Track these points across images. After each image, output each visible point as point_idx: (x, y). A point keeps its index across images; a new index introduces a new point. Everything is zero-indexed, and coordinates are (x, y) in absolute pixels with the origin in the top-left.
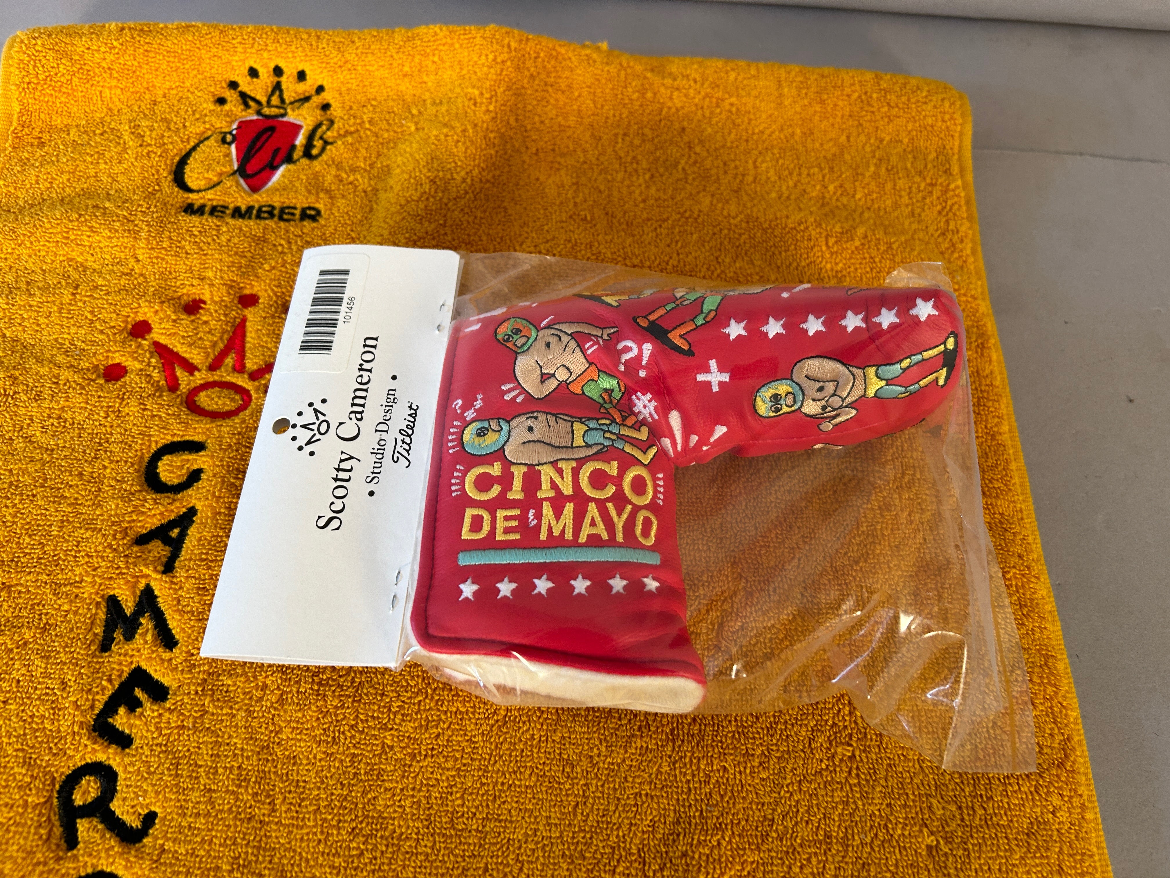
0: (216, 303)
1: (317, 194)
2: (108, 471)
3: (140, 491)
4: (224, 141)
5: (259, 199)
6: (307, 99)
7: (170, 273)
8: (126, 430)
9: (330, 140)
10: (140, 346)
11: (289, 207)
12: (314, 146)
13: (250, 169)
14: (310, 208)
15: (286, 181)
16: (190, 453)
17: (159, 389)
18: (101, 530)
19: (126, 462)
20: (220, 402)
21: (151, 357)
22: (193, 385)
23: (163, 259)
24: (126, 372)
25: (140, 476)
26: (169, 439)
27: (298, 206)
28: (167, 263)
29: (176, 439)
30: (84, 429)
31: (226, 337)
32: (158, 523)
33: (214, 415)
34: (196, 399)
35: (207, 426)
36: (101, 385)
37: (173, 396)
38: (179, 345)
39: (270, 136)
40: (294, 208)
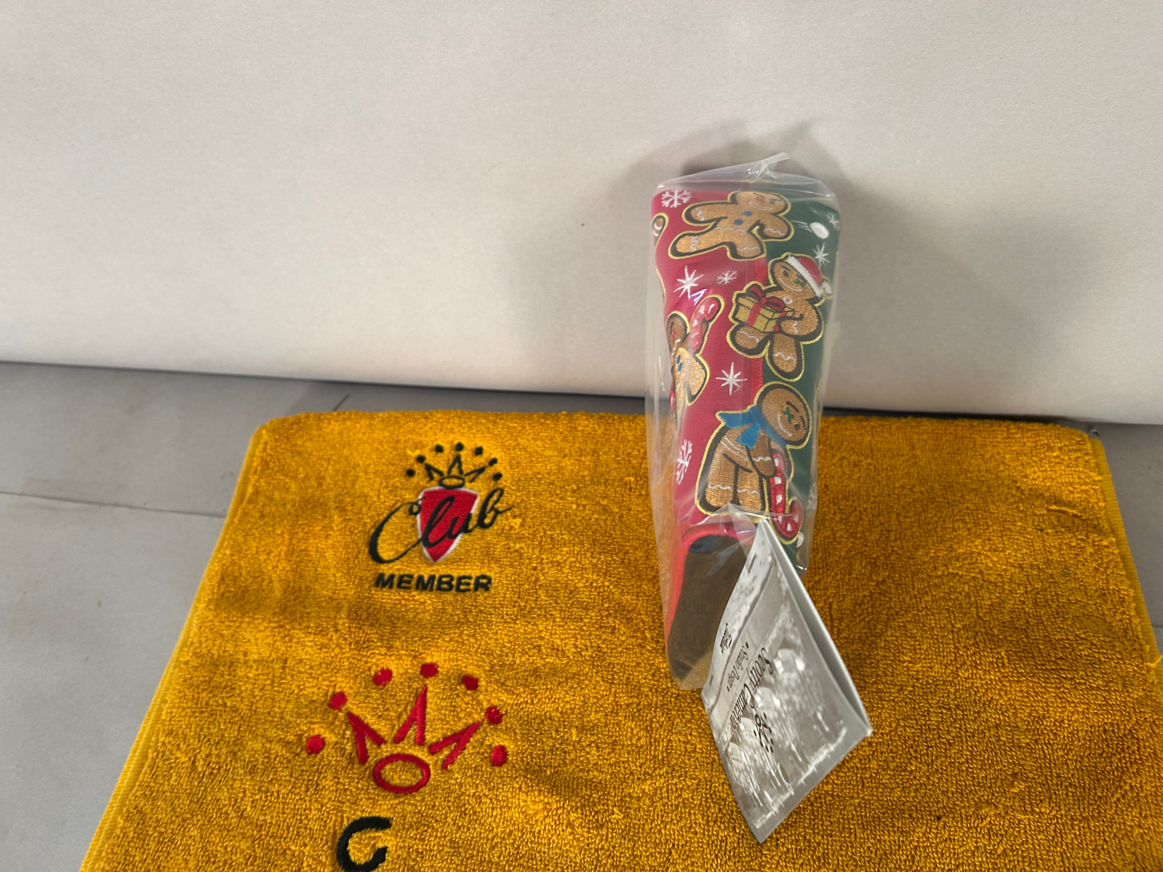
0: (401, 675)
1: (489, 563)
2: (306, 848)
4: (411, 512)
5: (439, 569)
6: (481, 471)
7: (364, 644)
8: (322, 806)
9: (501, 510)
10: (336, 717)
11: (464, 577)
12: (487, 516)
13: (432, 538)
14: (483, 577)
15: (462, 550)
16: (377, 830)
19: (322, 839)
20: (403, 777)
22: (379, 757)
24: (324, 744)
25: (332, 854)
26: (359, 815)
27: (474, 576)
29: (365, 815)
30: (287, 803)
31: (409, 708)
33: (399, 790)
34: (382, 772)
35: (391, 802)
36: (304, 759)
37: (363, 768)
38: (369, 717)
39: (450, 505)
40: (470, 578)
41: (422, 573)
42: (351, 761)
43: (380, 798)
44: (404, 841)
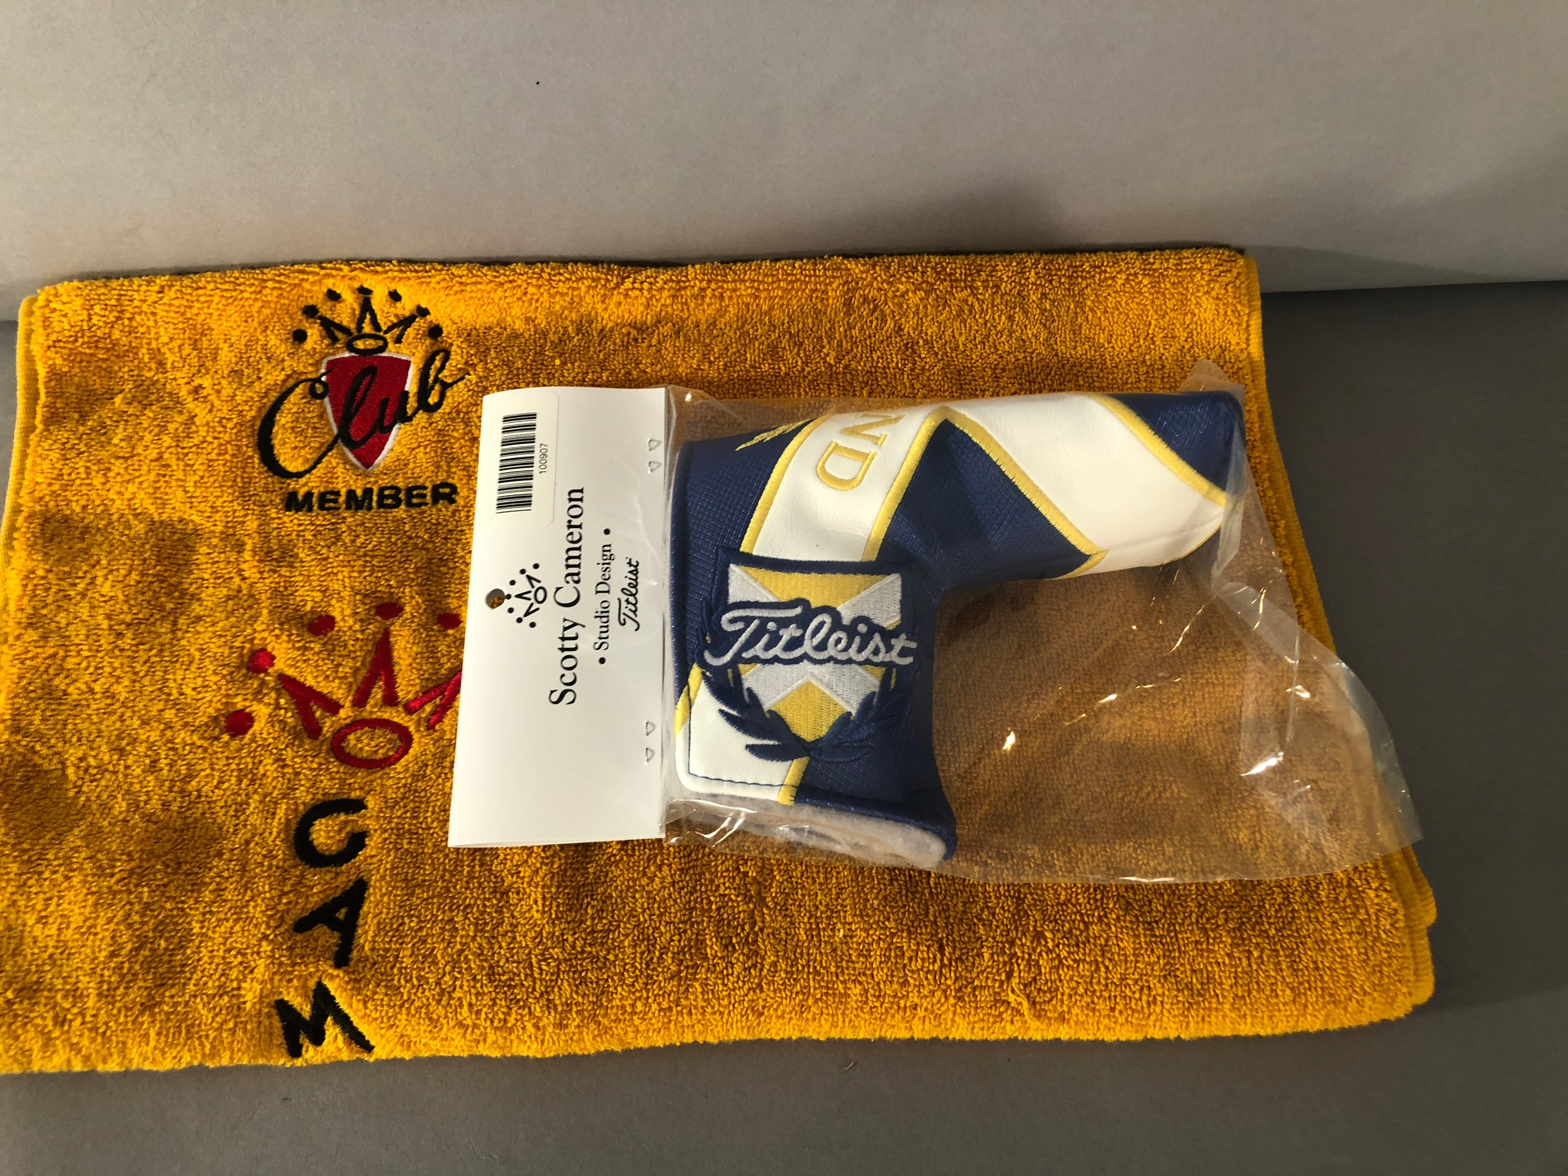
3: (294, 866)
4: (314, 394)
6: (407, 323)
10: (263, 683)
11: (416, 487)
12: (430, 392)
13: (354, 434)
14: (442, 485)
15: (402, 448)
16: (347, 814)
17: (298, 736)
20: (373, 745)
21: (280, 696)
22: (337, 726)
24: (252, 720)
27: (428, 483)
31: (368, 659)
33: (371, 764)
34: (344, 744)
36: (227, 743)
37: (317, 743)
38: (309, 678)
39: (372, 381)
40: (424, 487)
41: (351, 487)
42: (296, 736)
43: (349, 775)
44: (390, 822)
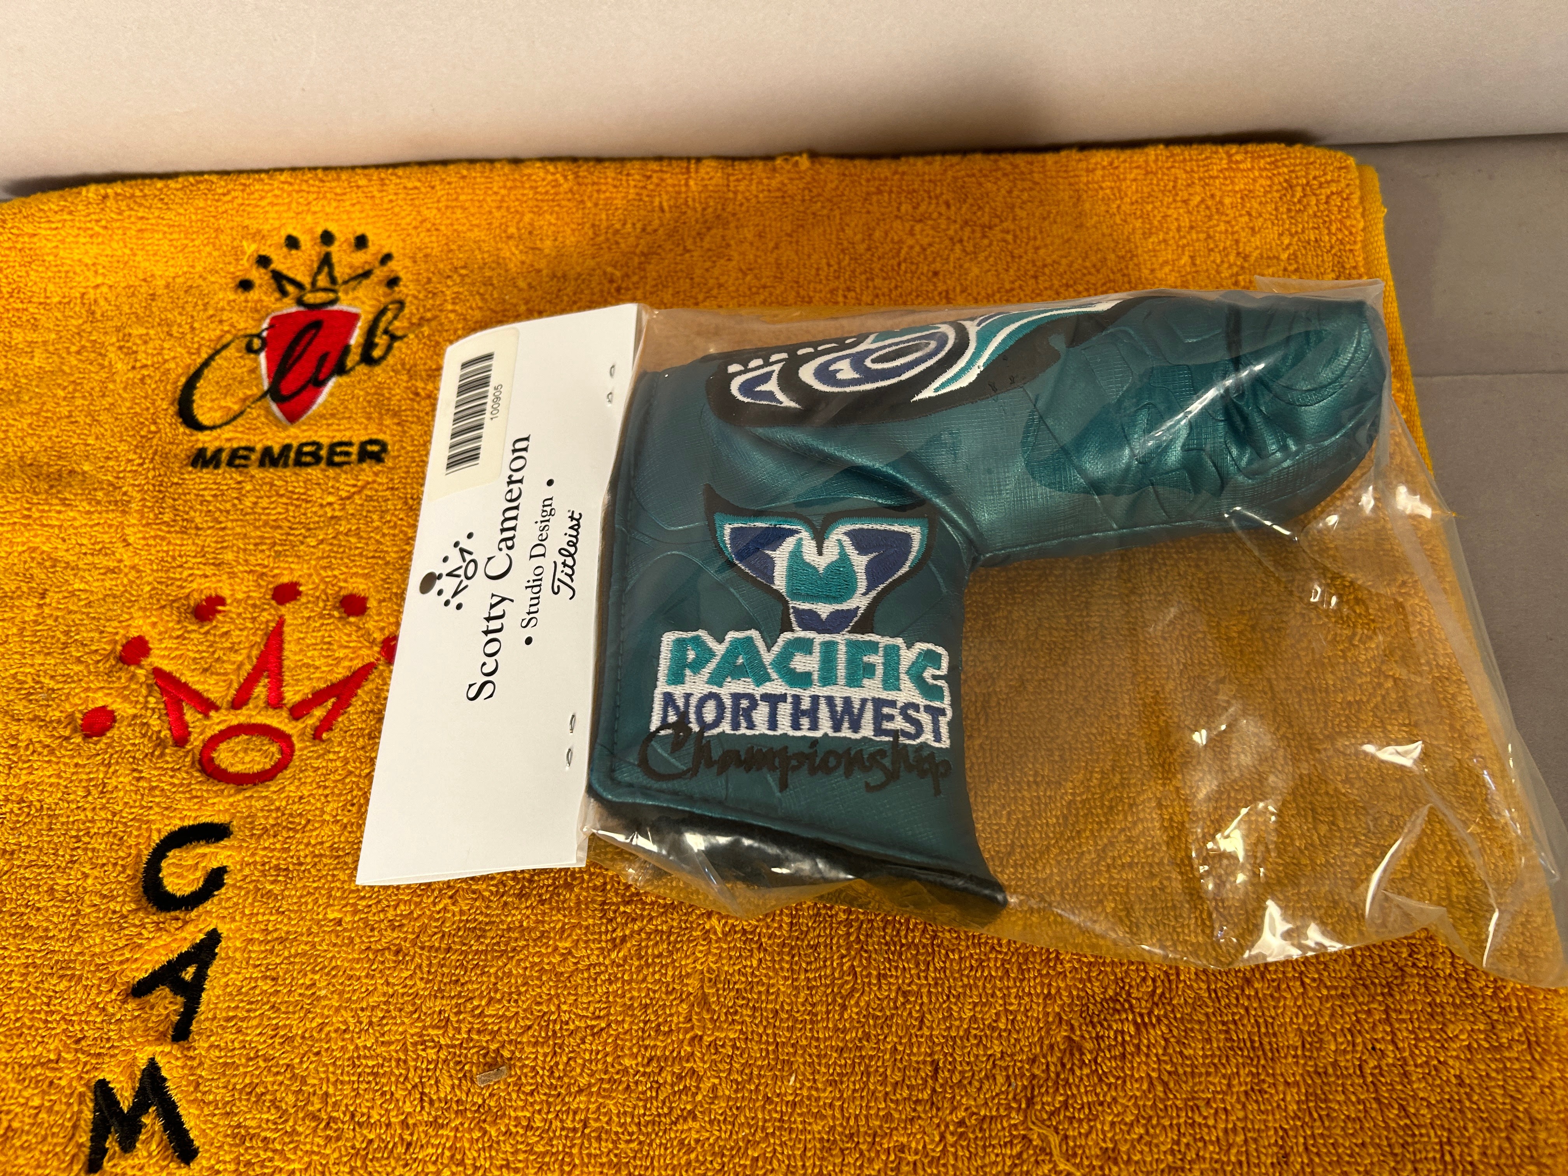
0: (239, 601)
1: (381, 417)
2: (90, 881)
3: (136, 911)
4: (248, 349)
5: (299, 433)
6: (365, 274)
7: (174, 558)
8: (114, 814)
9: (399, 333)
10: (133, 677)
12: (376, 345)
13: (287, 388)
14: (372, 442)
15: (335, 401)
16: (207, 843)
17: (161, 743)
18: (80, 977)
19: (115, 864)
20: (247, 759)
21: (150, 694)
22: (209, 733)
23: (163, 538)
24: (114, 720)
25: (135, 887)
26: (177, 824)
28: (169, 543)
29: (187, 823)
30: (57, 817)
32: (164, 960)
33: (242, 780)
34: (215, 755)
35: (231, 800)
36: (78, 745)
37: (181, 753)
38: (187, 672)
39: (315, 335)
40: (349, 444)
41: (269, 443)
43: (212, 795)
44: (253, 855)
